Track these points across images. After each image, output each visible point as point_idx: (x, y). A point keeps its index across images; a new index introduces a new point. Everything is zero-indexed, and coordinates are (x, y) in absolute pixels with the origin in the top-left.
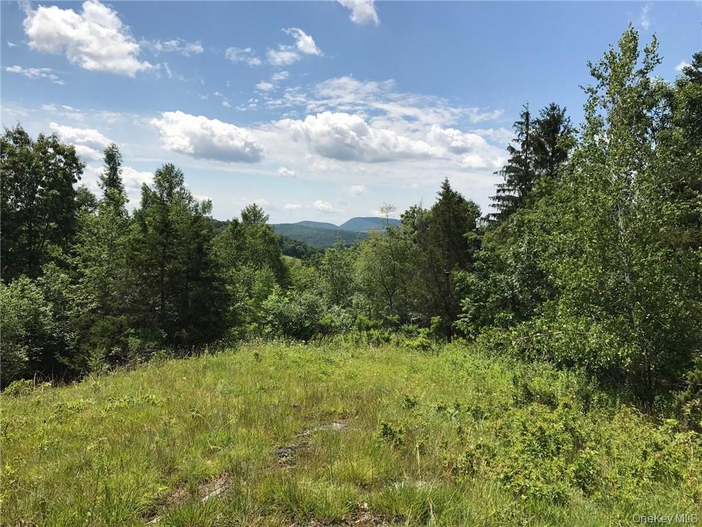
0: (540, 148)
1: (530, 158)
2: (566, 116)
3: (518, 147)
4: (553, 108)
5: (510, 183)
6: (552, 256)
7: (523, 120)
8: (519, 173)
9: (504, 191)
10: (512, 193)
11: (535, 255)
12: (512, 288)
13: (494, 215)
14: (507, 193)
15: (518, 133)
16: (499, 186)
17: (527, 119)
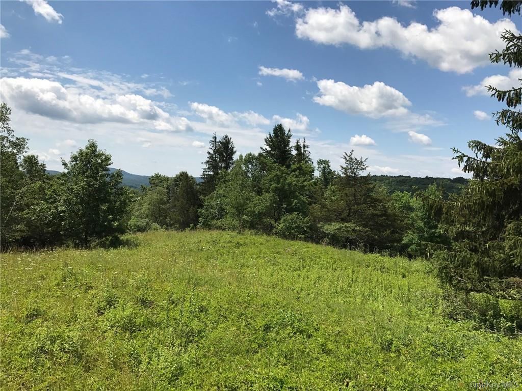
0: (221, 154)
1: (217, 157)
2: (231, 141)
3: (212, 152)
4: (226, 137)
5: (209, 168)
6: (226, 205)
7: (214, 140)
8: (212, 163)
9: (206, 171)
10: (210, 173)
11: (222, 204)
12: (215, 213)
13: (202, 183)
14: (207, 173)
15: (212, 146)
16: (204, 169)
17: (215, 140)
